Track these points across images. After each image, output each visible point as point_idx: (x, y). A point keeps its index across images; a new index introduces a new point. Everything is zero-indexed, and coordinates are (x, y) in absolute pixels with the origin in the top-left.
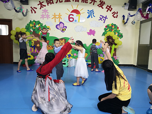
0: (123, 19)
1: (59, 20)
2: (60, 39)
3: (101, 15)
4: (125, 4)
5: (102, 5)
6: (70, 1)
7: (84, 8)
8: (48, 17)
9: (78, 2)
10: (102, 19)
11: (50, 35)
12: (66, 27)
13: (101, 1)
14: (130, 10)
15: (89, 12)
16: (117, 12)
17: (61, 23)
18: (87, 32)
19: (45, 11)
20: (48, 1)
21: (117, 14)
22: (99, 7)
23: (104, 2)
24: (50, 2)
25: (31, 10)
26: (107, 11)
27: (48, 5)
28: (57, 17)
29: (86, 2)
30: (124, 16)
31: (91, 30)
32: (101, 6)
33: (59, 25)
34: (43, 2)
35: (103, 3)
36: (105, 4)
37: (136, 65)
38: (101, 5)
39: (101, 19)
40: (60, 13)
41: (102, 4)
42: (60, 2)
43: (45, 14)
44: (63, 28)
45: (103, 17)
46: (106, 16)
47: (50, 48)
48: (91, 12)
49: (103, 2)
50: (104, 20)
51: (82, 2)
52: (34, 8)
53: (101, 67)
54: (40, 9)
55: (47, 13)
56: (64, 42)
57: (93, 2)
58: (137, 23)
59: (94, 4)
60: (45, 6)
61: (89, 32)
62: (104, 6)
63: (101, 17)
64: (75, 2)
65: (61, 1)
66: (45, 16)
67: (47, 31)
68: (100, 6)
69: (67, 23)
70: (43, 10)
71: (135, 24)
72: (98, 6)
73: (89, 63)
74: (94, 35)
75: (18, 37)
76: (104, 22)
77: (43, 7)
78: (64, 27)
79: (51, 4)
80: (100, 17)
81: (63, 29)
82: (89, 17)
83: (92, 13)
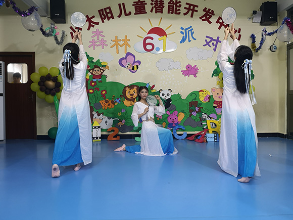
0: (251, 41)
1: (126, 50)
2: (127, 86)
3: (207, 37)
4: (255, 13)
5: (208, 17)
6: (146, 13)
7: (173, 25)
8: (103, 44)
9: (162, 13)
10: (211, 44)
11: (108, 80)
12: (139, 62)
13: (207, 10)
14: (264, 23)
15: (184, 31)
16: (240, 29)
17: (128, 54)
18: (182, 71)
19: (98, 33)
20: (104, 15)
21: (239, 32)
22: (203, 20)
23: (213, 11)
24: (107, 16)
25: (71, 33)
26: (219, 28)
27: (103, 22)
28: (121, 43)
29: (178, 12)
30: (253, 37)
31: (188, 66)
32: (207, 20)
33: (126, 58)
34: (94, 17)
35: (210, 13)
36: (214, 15)
37: (285, 133)
38: (206, 17)
39: (208, 44)
40: (126, 36)
41: (209, 15)
42: (126, 15)
43: (98, 39)
44: (133, 64)
45: (212, 39)
46: (218, 38)
47: (109, 105)
48: (187, 31)
49: (210, 11)
50: (213, 45)
51: (169, 13)
52: (76, 28)
53: (215, 139)
54: (89, 29)
55: (101, 38)
56: (136, 92)
57: (191, 12)
58: (281, 48)
59: (192, 16)
60: (98, 24)
61: (185, 69)
62: (213, 19)
63: (209, 40)
64: (156, 13)
65: (128, 13)
66: (98, 43)
67: (102, 71)
68: (204, 18)
69: (140, 55)
70: (93, 33)
71: (277, 51)
72: (200, 18)
73: (188, 133)
74: (195, 76)
75: (44, 85)
76: (215, 50)
77: (93, 26)
78: (135, 62)
79: (109, 20)
80: (206, 40)
81: (133, 67)
82: (183, 40)
83: (190, 32)
